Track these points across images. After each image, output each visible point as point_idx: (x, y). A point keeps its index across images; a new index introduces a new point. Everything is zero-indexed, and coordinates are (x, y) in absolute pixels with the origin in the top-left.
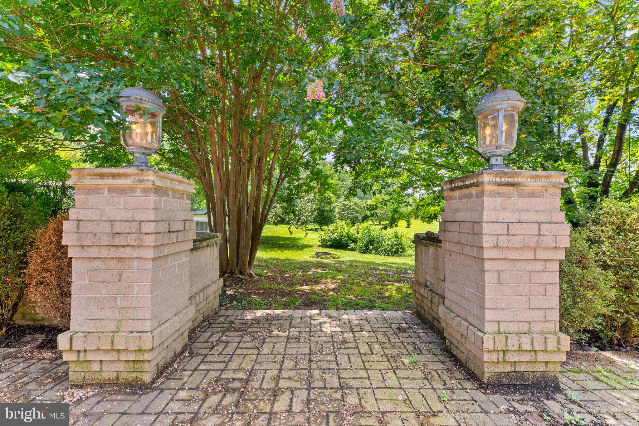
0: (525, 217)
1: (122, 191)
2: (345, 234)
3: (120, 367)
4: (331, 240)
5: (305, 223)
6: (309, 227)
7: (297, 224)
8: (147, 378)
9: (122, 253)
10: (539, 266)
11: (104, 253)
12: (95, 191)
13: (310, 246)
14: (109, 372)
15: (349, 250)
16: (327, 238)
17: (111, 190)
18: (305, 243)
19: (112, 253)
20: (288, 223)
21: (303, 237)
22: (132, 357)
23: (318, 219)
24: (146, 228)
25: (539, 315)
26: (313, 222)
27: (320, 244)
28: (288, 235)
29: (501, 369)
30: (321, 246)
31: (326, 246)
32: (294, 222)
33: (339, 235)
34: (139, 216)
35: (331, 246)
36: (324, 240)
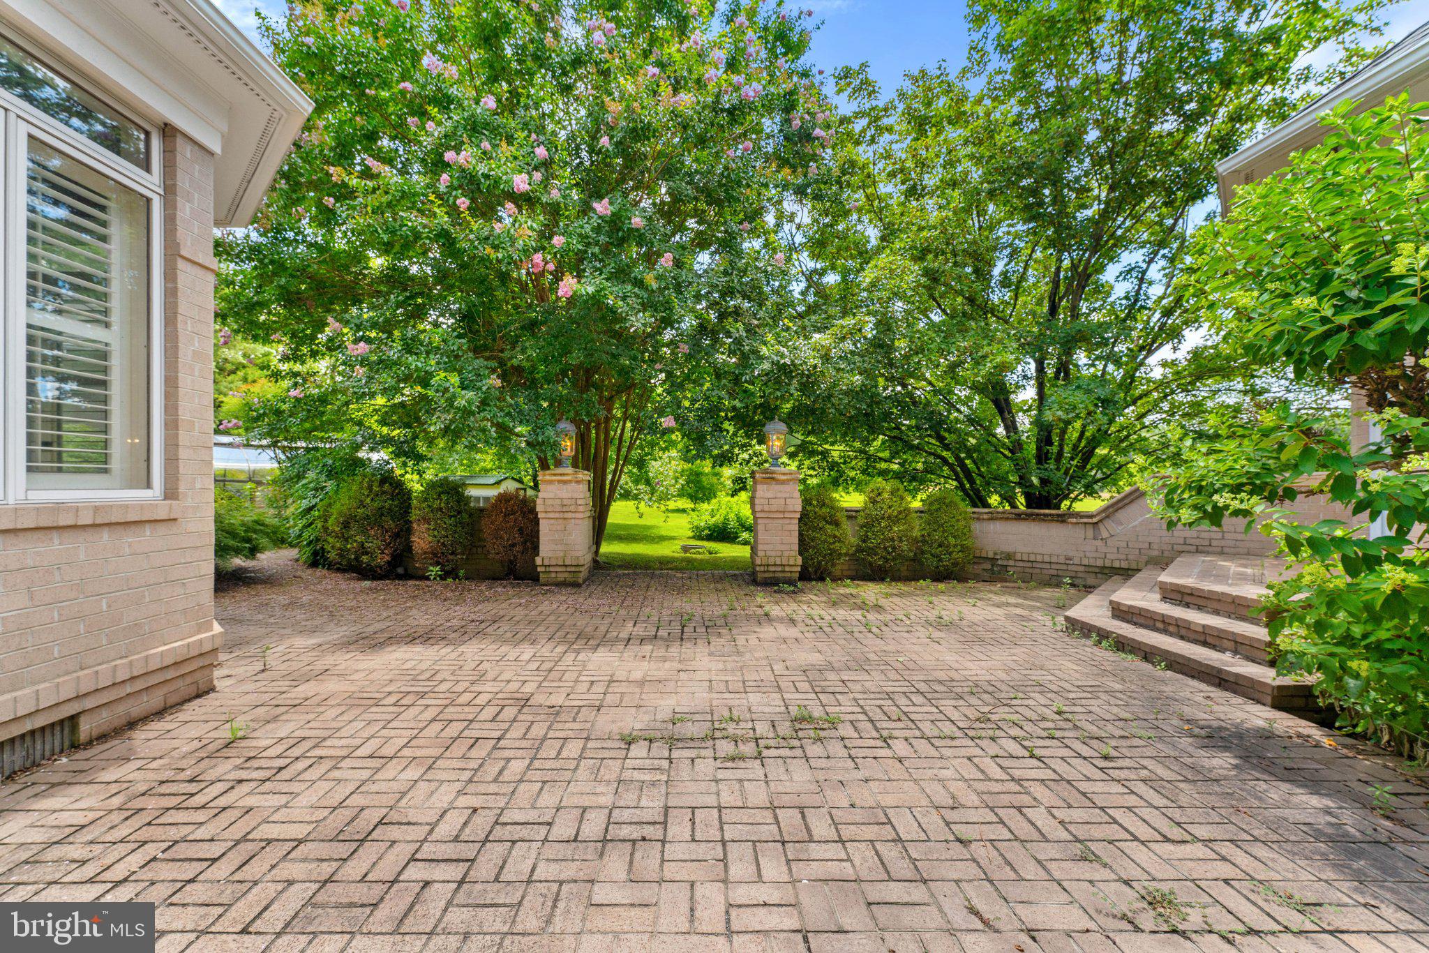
0: (779, 495)
1: (565, 482)
2: (732, 516)
3: (566, 575)
4: (709, 528)
5: (665, 497)
6: (672, 505)
7: (650, 499)
8: (580, 581)
9: (566, 515)
10: (787, 521)
11: (557, 515)
12: (551, 482)
13: (673, 538)
14: (561, 577)
15: (739, 543)
16: (702, 524)
17: (559, 482)
18: (664, 533)
19: (561, 515)
20: (636, 498)
21: (662, 524)
22: (573, 569)
23: (690, 491)
24: (580, 502)
25: (787, 547)
26: (680, 495)
27: (691, 534)
28: (634, 521)
29: (767, 575)
30: (693, 537)
31: (700, 538)
32: (646, 497)
33: (722, 519)
34: (575, 496)
35: (709, 538)
36: (697, 527)
